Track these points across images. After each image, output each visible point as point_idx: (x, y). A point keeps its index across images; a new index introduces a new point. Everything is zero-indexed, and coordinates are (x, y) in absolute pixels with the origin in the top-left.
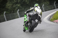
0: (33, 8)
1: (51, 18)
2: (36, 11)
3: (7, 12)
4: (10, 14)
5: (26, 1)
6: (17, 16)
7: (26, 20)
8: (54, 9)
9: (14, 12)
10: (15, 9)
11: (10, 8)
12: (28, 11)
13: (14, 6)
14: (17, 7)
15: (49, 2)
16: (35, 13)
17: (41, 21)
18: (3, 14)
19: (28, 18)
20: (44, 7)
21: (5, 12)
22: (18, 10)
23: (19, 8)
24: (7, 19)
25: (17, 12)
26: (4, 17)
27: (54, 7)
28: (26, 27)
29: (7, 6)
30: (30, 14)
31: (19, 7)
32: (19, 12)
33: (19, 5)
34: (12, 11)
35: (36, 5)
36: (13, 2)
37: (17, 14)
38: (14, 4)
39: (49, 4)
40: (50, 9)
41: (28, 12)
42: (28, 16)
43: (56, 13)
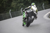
0: (30, 6)
3: (12, 10)
4: (15, 12)
9: (18, 10)
10: (19, 8)
11: (15, 7)
12: (26, 9)
13: (18, 5)
14: (21, 6)
15: (48, 1)
17: (37, 17)
18: (9, 12)
20: (44, 5)
21: (10, 10)
24: (12, 16)
25: (21, 10)
26: (10, 15)
29: (12, 5)
31: (22, 6)
33: (22, 4)
34: (17, 9)
36: (17, 1)
37: (21, 12)
38: (18, 3)
40: (49, 7)
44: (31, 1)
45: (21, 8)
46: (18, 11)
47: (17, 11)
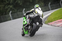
1: (46, 20)
2: (37, 13)
4: (2, 16)
5: (19, 2)
6: (9, 18)
7: (25, 23)
8: (49, 10)
10: (7, 11)
11: (2, 10)
13: (6, 7)
14: (9, 9)
15: (43, 3)
16: (36, 15)
19: (28, 20)
22: (11, 12)
23: (11, 9)
25: (9, 14)
27: (49, 8)
28: (26, 31)
30: (30, 16)
32: (11, 13)
33: (11, 7)
34: (4, 13)
35: (37, 6)
36: (5, 3)
37: (9, 16)
38: (6, 5)
39: (43, 5)
41: (27, 14)
42: (28, 18)
43: (51, 15)
44: (22, 2)
45: (10, 11)
46: (6, 15)
47: (4, 15)
